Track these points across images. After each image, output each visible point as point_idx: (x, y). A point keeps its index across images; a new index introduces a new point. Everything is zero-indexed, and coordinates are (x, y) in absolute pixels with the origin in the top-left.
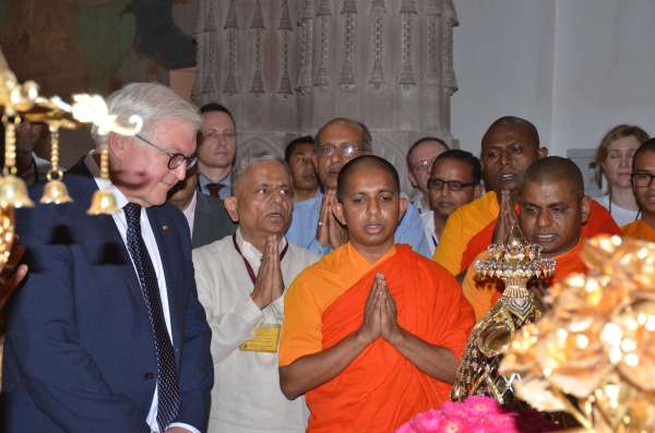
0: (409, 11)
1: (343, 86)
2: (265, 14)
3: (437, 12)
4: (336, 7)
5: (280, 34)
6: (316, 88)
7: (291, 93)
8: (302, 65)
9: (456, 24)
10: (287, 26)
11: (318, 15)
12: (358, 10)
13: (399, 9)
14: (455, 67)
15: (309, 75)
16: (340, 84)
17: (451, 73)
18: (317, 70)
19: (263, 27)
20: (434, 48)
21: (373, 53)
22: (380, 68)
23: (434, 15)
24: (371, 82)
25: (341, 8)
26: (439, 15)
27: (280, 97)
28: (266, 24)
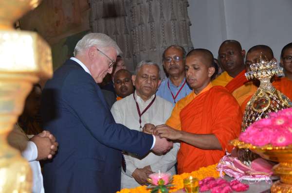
0: (174, 20)
1: (152, 49)
2: (118, 29)
3: (184, 19)
4: (146, 20)
5: (125, 36)
6: (142, 53)
7: (130, 57)
8: (134, 45)
9: (191, 25)
10: (127, 33)
11: (139, 25)
12: (155, 21)
13: (170, 19)
14: (192, 40)
15: (138, 48)
16: (150, 49)
17: (191, 42)
18: (141, 45)
19: (118, 34)
20: (184, 30)
21: (162, 36)
22: (165, 41)
23: (183, 20)
24: (162, 47)
25: (148, 20)
26: (185, 20)
27: (127, 59)
28: (119, 33)
